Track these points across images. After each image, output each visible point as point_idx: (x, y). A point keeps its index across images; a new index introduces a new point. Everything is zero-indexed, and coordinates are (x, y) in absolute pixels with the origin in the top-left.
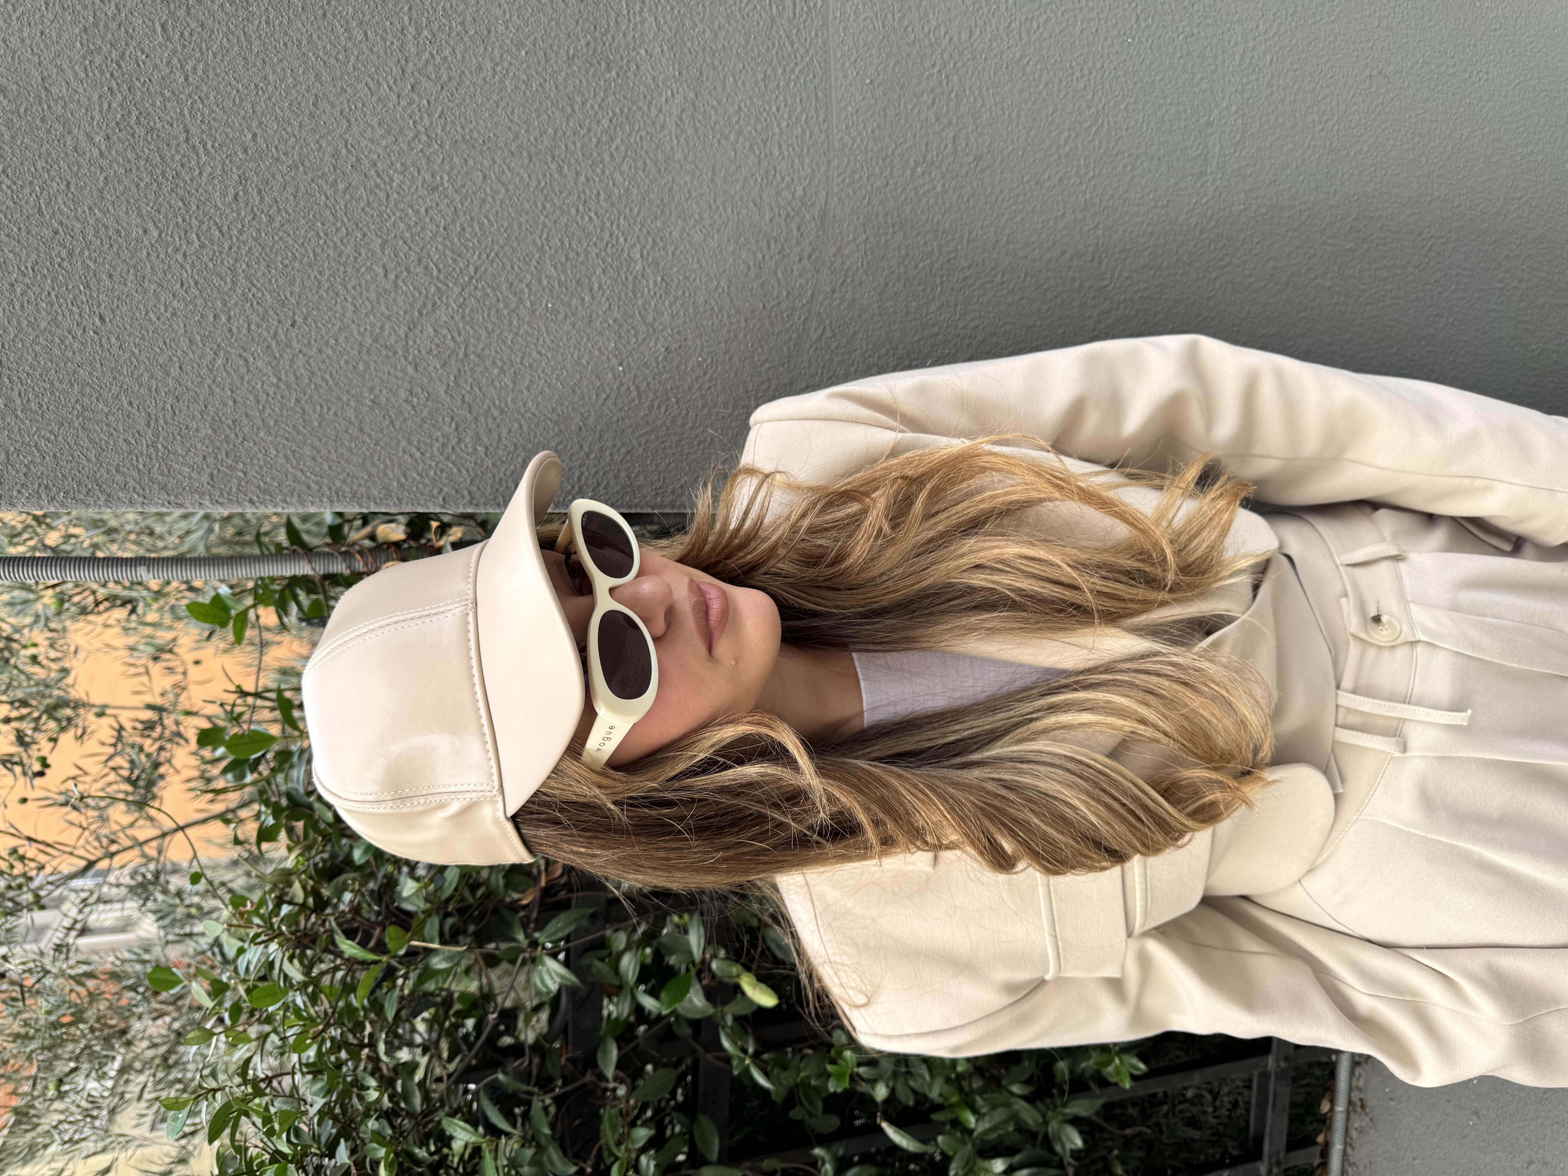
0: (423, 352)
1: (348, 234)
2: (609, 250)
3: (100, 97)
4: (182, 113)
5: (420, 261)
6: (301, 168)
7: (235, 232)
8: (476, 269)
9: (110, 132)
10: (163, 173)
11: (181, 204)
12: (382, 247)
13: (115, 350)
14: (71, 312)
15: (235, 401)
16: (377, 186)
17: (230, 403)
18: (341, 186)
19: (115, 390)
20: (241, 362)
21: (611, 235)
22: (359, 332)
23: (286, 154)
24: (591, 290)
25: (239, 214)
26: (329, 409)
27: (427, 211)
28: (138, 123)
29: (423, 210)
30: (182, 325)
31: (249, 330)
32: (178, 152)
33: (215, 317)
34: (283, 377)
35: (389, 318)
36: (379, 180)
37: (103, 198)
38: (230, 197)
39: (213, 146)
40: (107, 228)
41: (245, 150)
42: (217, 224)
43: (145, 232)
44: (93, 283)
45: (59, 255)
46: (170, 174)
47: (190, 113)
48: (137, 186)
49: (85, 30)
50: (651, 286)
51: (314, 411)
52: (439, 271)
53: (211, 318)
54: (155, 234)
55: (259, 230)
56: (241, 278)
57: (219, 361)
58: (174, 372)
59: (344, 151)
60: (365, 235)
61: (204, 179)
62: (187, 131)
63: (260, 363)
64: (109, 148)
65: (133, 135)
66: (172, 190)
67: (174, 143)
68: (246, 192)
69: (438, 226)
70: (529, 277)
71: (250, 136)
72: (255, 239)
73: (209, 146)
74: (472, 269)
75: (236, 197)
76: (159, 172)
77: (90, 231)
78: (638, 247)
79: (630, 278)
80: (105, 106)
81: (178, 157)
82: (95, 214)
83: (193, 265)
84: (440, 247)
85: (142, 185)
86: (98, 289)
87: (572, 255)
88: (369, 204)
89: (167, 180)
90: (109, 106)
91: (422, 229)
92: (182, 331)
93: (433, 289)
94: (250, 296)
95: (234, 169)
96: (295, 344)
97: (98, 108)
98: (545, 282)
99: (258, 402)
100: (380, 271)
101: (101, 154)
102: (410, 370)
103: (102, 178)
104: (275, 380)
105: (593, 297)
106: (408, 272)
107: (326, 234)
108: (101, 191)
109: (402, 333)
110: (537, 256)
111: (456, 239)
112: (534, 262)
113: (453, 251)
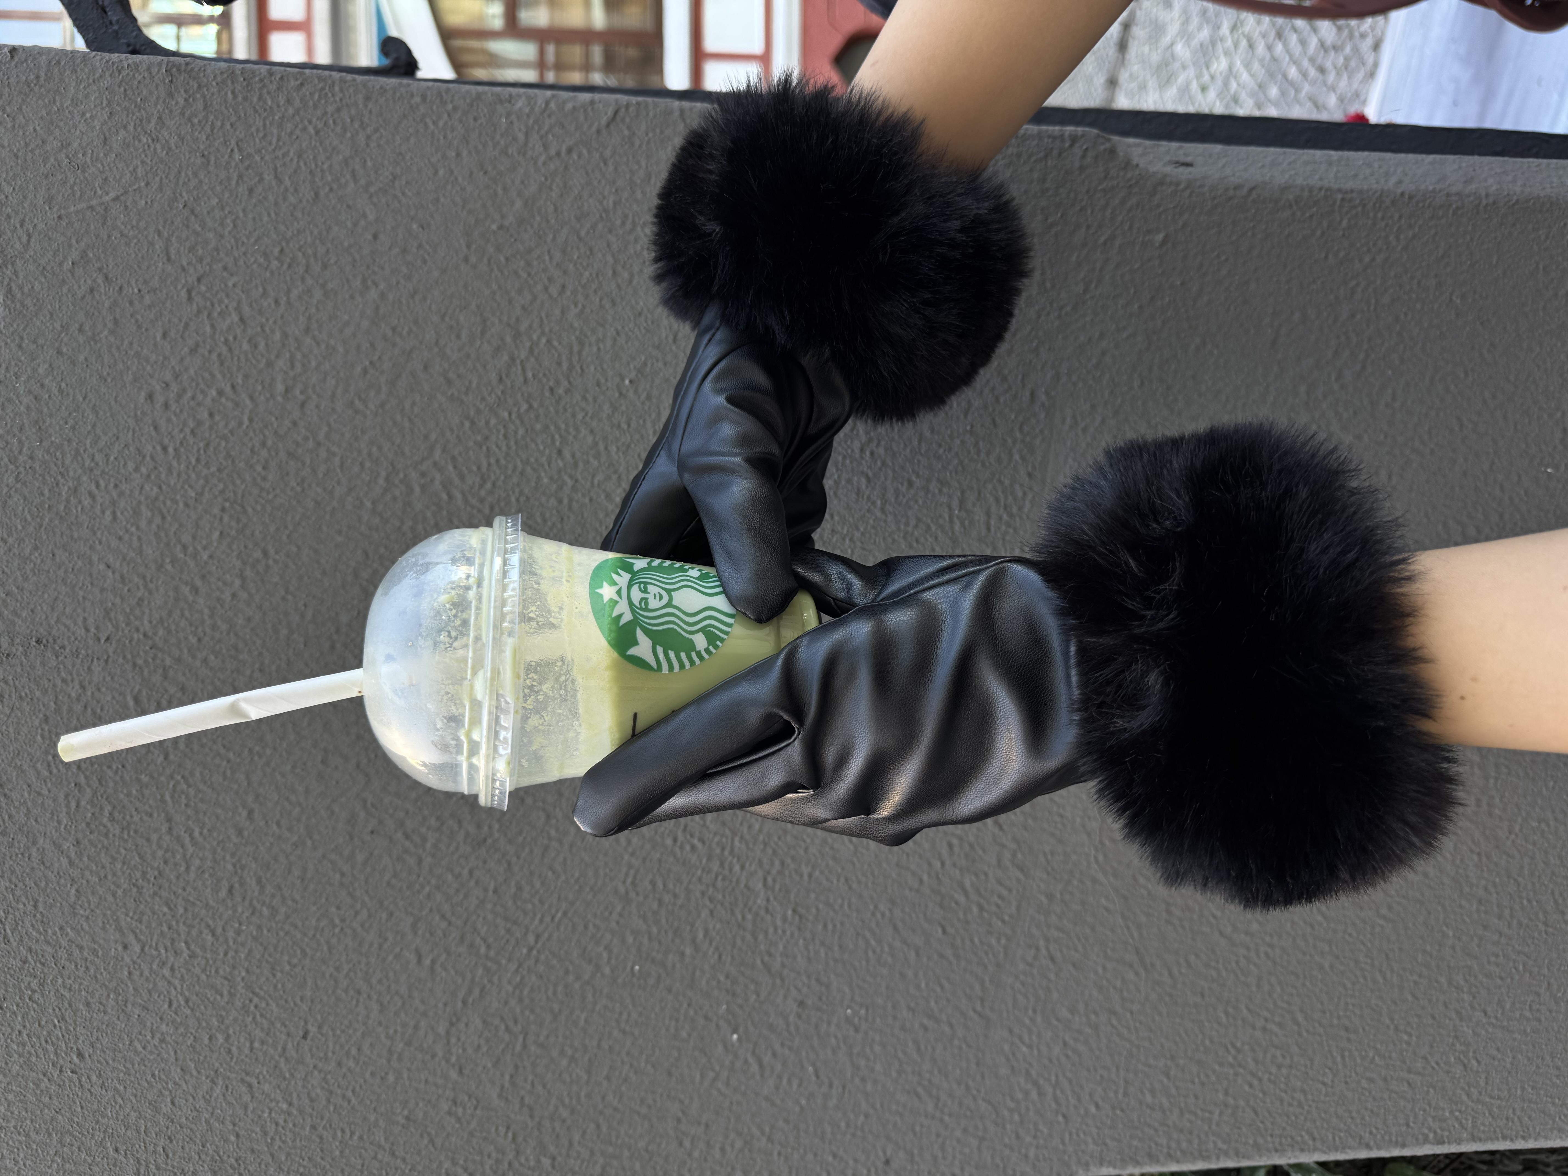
0: (470, 1051)
1: (370, 916)
2: (719, 883)
3: (67, 796)
4: (163, 801)
5: (462, 938)
6: (309, 843)
7: (231, 934)
8: (538, 937)
9: (80, 835)
10: (144, 873)
11: (165, 909)
12: (414, 927)
13: (96, 1090)
14: (45, 1051)
15: (238, 1136)
16: (406, 851)
17: (233, 1138)
18: (360, 857)
19: (99, 1136)
20: (244, 1089)
21: (722, 865)
22: (387, 1036)
23: (290, 829)
24: (694, 941)
25: (235, 911)
26: (352, 1133)
27: (471, 873)
28: (112, 819)
29: (466, 872)
30: (172, 1053)
31: (252, 1049)
32: (160, 847)
33: (210, 1039)
34: (295, 1101)
35: (425, 1014)
36: (407, 844)
37: (75, 914)
38: (223, 893)
39: (201, 833)
40: (81, 948)
41: (240, 833)
42: (208, 926)
43: (125, 947)
44: (68, 1014)
45: (28, 987)
46: (151, 876)
47: (172, 797)
48: (114, 895)
49: (46, 719)
50: (779, 923)
51: (334, 1137)
52: (489, 947)
53: (206, 1041)
54: (137, 949)
55: (259, 927)
56: (241, 988)
57: (218, 1090)
58: (166, 1108)
59: (362, 814)
60: (391, 914)
61: (192, 875)
62: (169, 820)
63: (266, 1087)
64: (80, 855)
65: (106, 835)
66: (155, 894)
67: (154, 837)
68: (242, 884)
69: (486, 890)
70: (608, 936)
71: (244, 813)
72: (255, 939)
73: (196, 834)
74: (531, 939)
75: (231, 890)
76: (138, 874)
77: (62, 954)
78: (760, 874)
79: (749, 917)
80: (73, 805)
81: (160, 853)
82: (67, 934)
83: (182, 979)
84: (490, 917)
85: (120, 892)
86: (75, 1022)
87: (667, 898)
88: (395, 875)
89: (149, 881)
90: (78, 806)
91: (466, 896)
92: (172, 1059)
93: (480, 971)
94: (252, 1008)
95: (228, 857)
96: (308, 1059)
97: (65, 810)
98: (630, 940)
99: (266, 1134)
100: (413, 958)
101: (71, 863)
102: (453, 1074)
103: (73, 891)
104: (285, 1106)
105: (697, 949)
106: (449, 954)
107: (343, 920)
108: (72, 907)
109: (441, 1030)
110: (619, 908)
111: (510, 903)
112: (615, 916)
113: (506, 919)
